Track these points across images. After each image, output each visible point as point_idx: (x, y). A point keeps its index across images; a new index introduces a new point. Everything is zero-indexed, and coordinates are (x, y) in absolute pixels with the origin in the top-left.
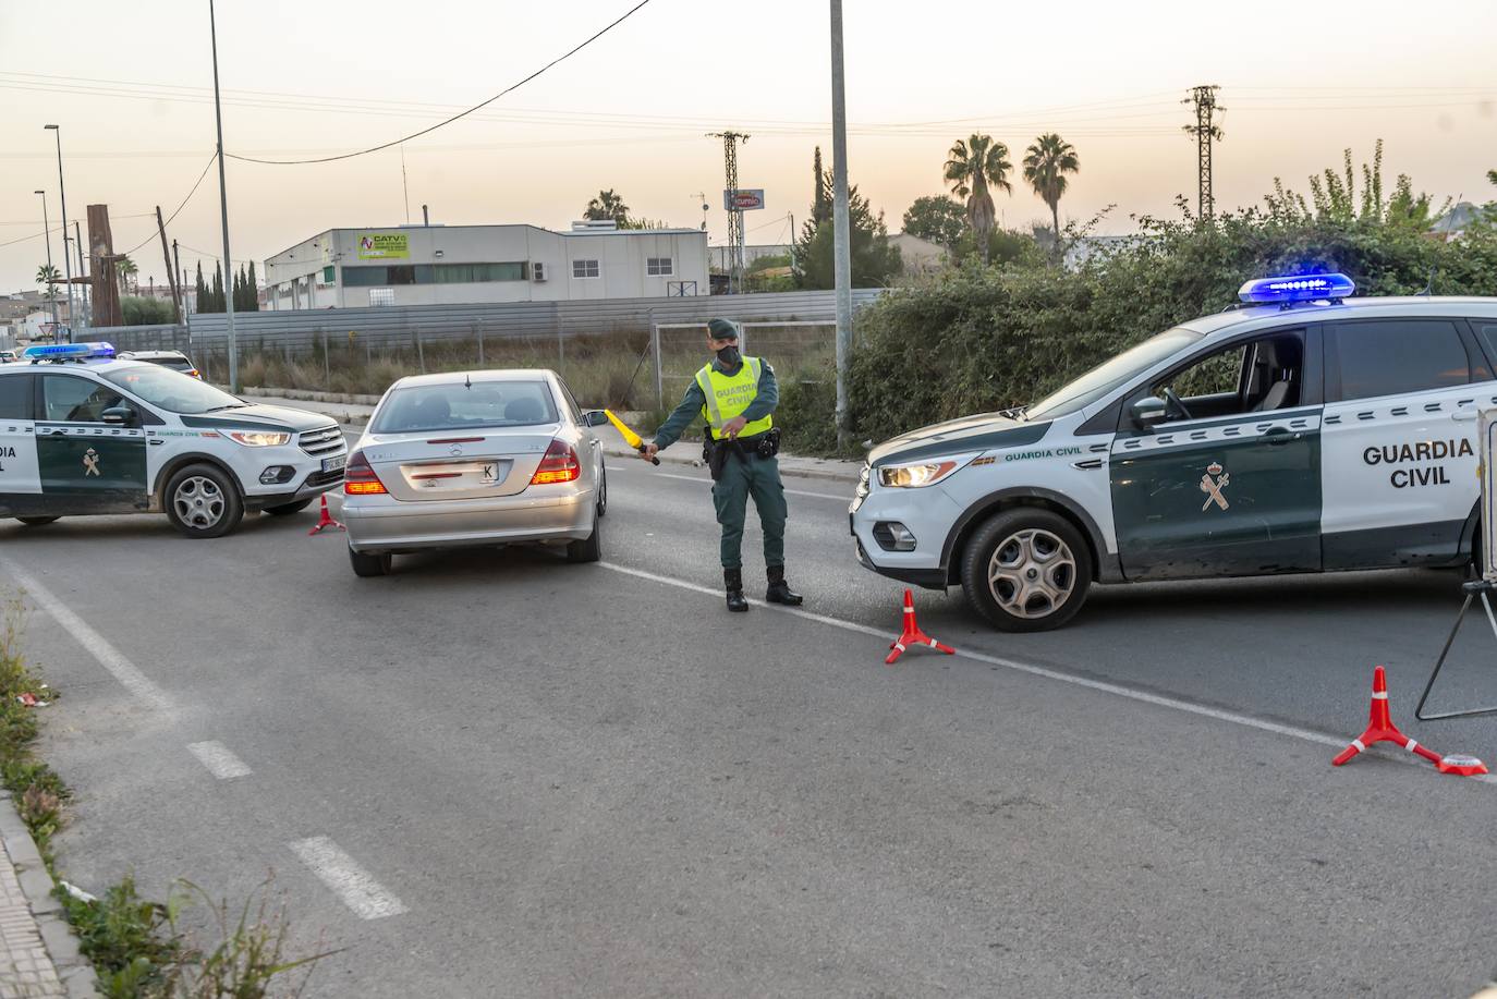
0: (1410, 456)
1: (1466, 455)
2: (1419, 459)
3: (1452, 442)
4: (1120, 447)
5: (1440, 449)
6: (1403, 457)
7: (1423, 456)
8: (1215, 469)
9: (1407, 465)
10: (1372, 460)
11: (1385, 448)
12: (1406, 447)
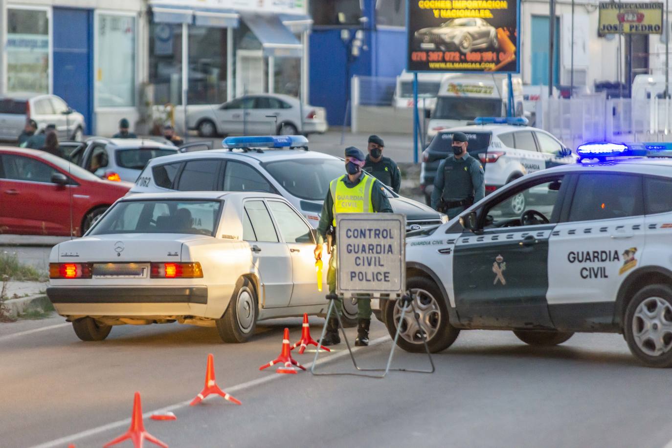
0: (590, 259)
1: (616, 260)
2: (594, 261)
3: (610, 252)
4: (460, 243)
5: (604, 256)
6: (587, 259)
7: (596, 259)
8: (500, 259)
9: (588, 265)
10: (572, 259)
11: (578, 253)
12: (588, 254)
